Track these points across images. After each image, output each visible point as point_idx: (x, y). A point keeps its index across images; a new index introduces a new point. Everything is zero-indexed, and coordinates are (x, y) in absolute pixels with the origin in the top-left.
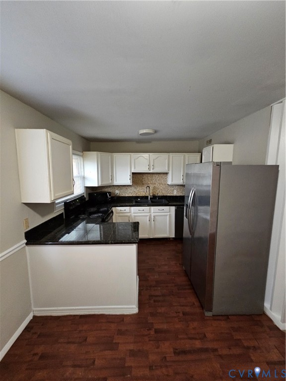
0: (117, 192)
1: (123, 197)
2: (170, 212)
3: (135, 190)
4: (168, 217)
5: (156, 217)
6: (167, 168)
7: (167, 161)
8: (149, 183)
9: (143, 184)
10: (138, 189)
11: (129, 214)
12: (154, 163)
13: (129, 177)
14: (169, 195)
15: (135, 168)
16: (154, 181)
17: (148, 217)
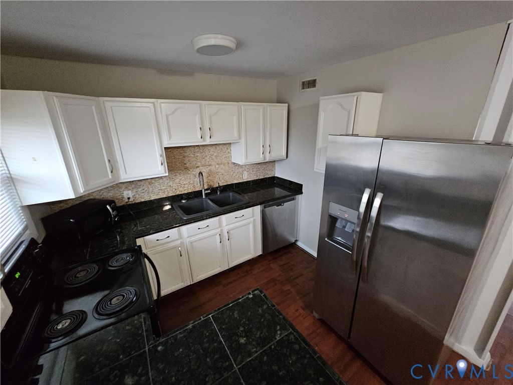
0: (129, 195)
1: (145, 202)
2: (253, 216)
3: (171, 183)
4: (251, 226)
5: (231, 232)
6: (236, 135)
7: (235, 118)
8: (199, 164)
9: (186, 168)
10: (177, 181)
11: (179, 242)
12: (211, 123)
13: (159, 160)
14: (236, 182)
15: (170, 138)
16: (207, 159)
17: (218, 237)
